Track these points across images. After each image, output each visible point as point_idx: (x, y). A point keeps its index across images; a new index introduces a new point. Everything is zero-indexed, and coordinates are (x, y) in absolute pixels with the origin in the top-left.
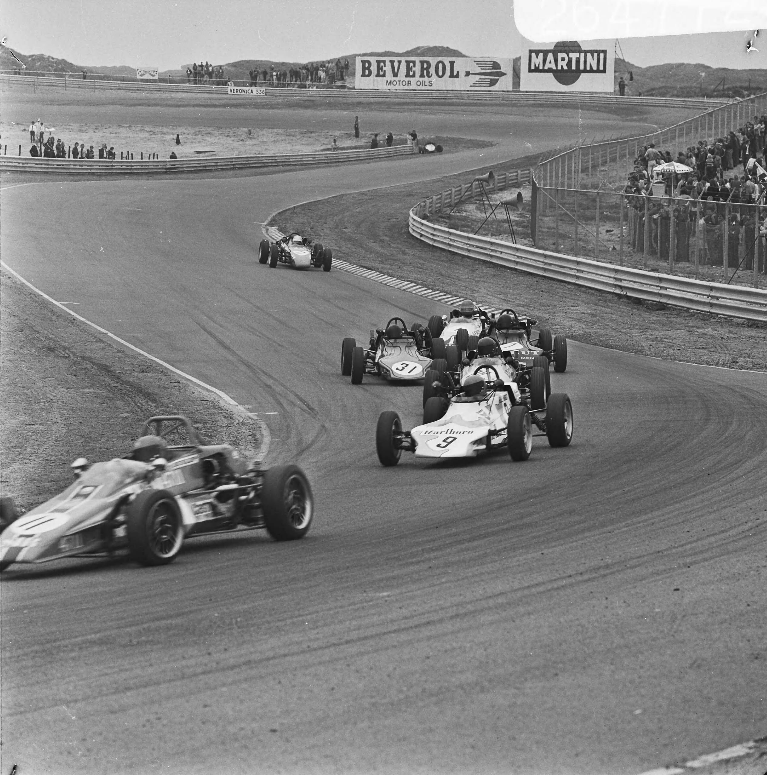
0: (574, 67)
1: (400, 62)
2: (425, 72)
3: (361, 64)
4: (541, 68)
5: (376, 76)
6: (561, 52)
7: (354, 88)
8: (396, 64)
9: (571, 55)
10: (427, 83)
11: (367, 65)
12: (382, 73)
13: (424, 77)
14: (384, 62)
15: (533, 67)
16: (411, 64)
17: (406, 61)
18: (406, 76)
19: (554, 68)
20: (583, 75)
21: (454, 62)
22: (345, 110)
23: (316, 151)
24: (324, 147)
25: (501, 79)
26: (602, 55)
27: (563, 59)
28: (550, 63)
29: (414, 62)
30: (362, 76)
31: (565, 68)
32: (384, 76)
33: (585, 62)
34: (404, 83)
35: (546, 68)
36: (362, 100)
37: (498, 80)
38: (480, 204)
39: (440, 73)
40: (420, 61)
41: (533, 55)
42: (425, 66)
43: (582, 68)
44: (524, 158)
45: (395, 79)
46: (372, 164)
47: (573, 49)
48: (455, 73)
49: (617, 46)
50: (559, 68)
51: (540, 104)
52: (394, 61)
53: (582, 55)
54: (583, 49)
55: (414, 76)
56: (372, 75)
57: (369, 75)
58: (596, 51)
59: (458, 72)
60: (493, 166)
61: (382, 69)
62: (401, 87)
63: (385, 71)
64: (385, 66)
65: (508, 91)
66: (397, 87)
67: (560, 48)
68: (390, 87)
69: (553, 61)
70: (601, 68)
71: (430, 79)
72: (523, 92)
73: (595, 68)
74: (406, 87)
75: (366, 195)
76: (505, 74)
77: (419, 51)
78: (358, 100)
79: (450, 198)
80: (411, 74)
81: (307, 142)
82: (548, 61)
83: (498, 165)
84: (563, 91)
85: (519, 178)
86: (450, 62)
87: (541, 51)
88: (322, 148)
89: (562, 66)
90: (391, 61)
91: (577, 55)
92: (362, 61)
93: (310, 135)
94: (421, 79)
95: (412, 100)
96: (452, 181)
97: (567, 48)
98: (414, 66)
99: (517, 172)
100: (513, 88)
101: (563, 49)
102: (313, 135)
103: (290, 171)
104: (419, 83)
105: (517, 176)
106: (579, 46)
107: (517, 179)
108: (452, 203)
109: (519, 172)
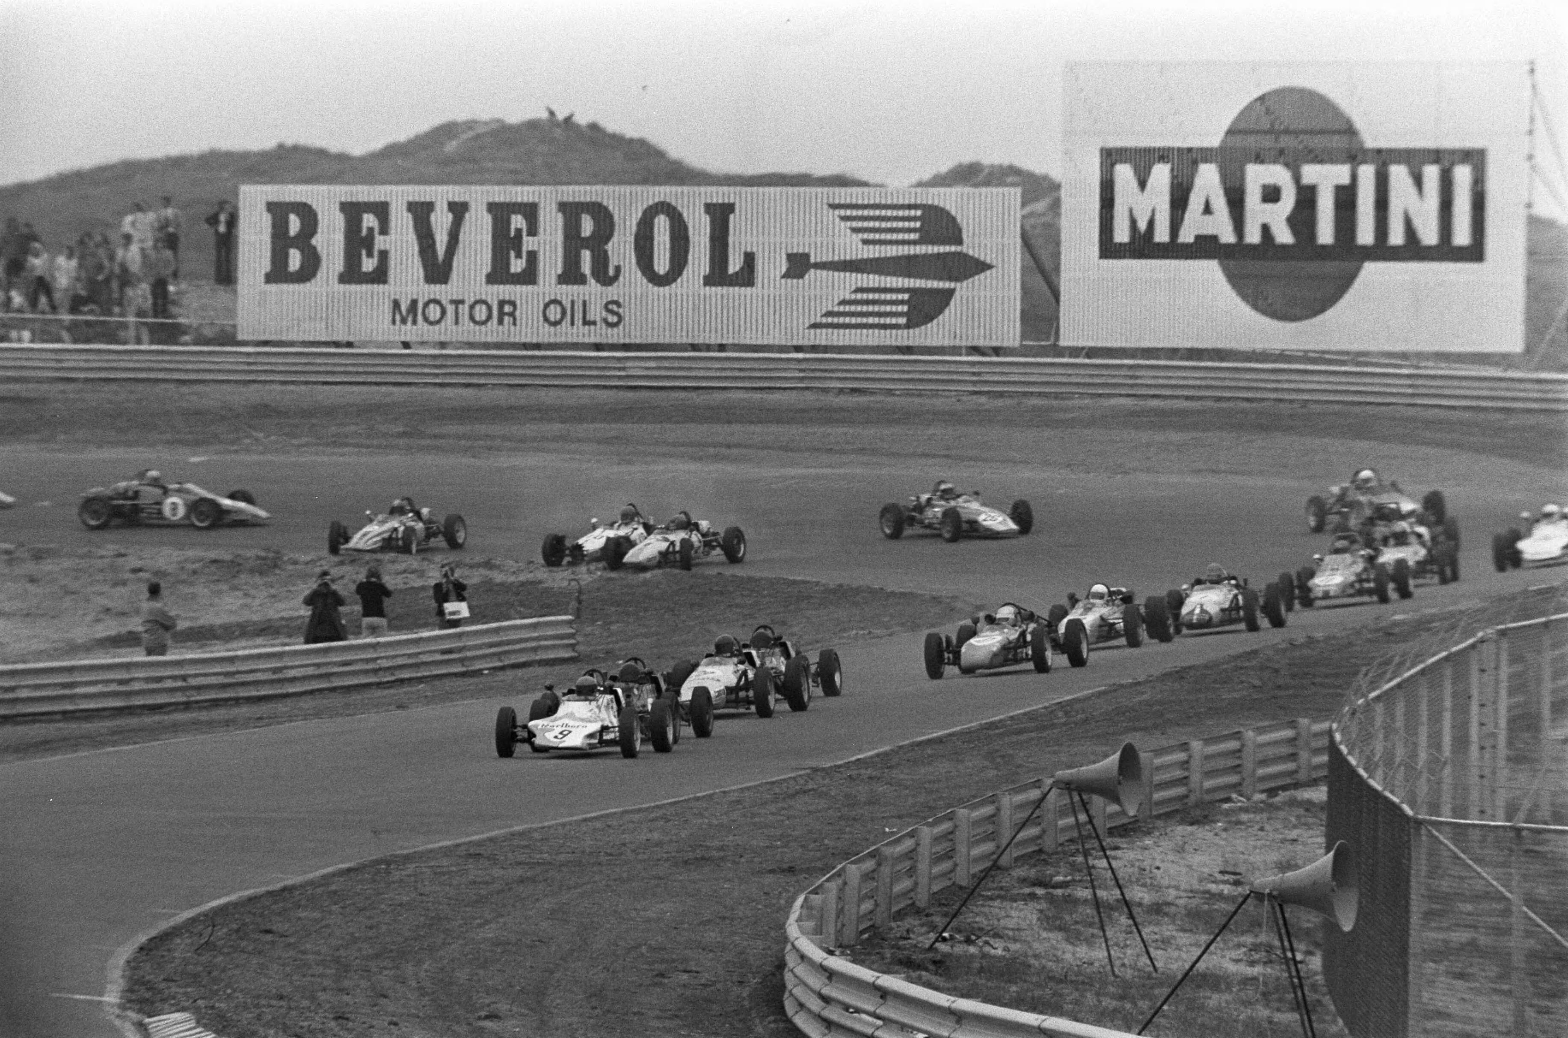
0: (1325, 234)
1: (459, 210)
2: (586, 256)
3: (266, 220)
4: (1162, 235)
5: (344, 279)
6: (1259, 159)
7: (228, 338)
8: (441, 221)
9: (1311, 173)
10: (596, 312)
11: (294, 224)
12: (368, 265)
13: (581, 280)
14: (381, 210)
15: (1122, 235)
16: (518, 221)
17: (492, 207)
18: (492, 279)
19: (1228, 237)
20: (1371, 270)
21: (729, 208)
22: (197, 444)
23: (73, 649)
24: (110, 628)
25: (963, 289)
26: (1463, 175)
27: (1271, 195)
28: (1208, 210)
29: (530, 211)
30: (270, 278)
31: (1284, 236)
32: (380, 276)
33: (1382, 204)
34: (481, 313)
35: (1187, 236)
36: (273, 394)
37: (951, 292)
38: (1051, 899)
39: (662, 264)
40: (563, 207)
41: (1124, 173)
42: (587, 226)
43: (1365, 235)
44: (1165, 677)
45: (436, 290)
46: (420, 712)
47: (1318, 142)
48: (735, 265)
49: (1539, 125)
50: (1253, 236)
51: (1162, 413)
52: (429, 207)
53: (1367, 173)
54: (1370, 143)
55: (529, 276)
56: (321, 274)
57: (308, 272)
58: (1436, 156)
59: (750, 259)
60: (1030, 716)
61: (368, 243)
62: (467, 331)
63: (384, 255)
64: (384, 231)
65: (997, 351)
66: (447, 330)
67: (1251, 141)
68: (409, 332)
69: (1220, 204)
70: (1462, 237)
71: (612, 292)
72: (1075, 352)
73: (1429, 236)
74: (493, 332)
75: (492, 859)
76: (982, 267)
77: (451, 147)
78: (254, 394)
79: (912, 871)
80: (517, 265)
81: (17, 605)
82: (1195, 202)
83: (1051, 711)
84: (1276, 345)
85: (1195, 778)
86: (710, 208)
87: (1163, 155)
88: (103, 631)
89: (1266, 229)
90: (412, 207)
91: (1340, 173)
92: (271, 207)
93: (30, 567)
94: (568, 292)
95: (521, 397)
96: (862, 791)
97: (1286, 141)
98: (533, 231)
99: (1184, 747)
100: (1023, 336)
101: (1267, 142)
102: (48, 566)
103: (45, 746)
104: (554, 313)
105: (1185, 765)
106: (1350, 131)
107: (1184, 781)
108: (922, 898)
109: (1196, 745)
